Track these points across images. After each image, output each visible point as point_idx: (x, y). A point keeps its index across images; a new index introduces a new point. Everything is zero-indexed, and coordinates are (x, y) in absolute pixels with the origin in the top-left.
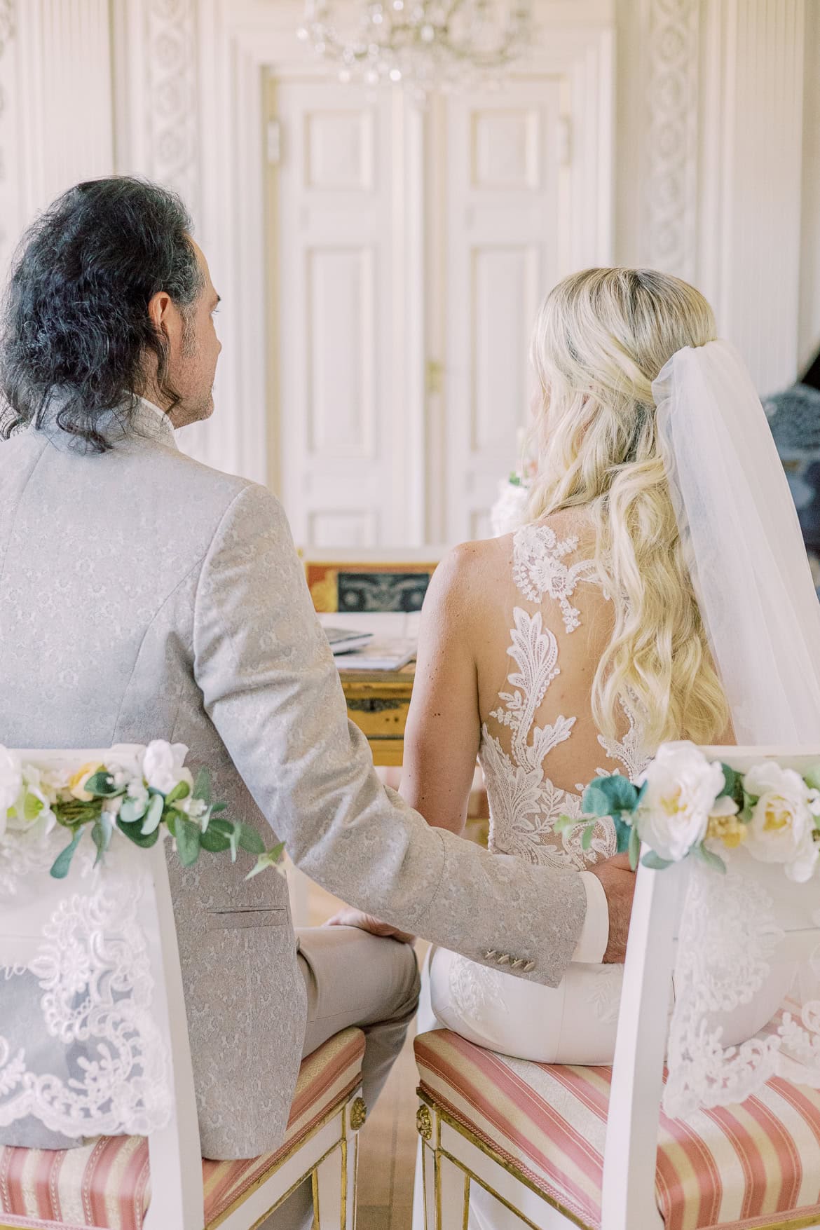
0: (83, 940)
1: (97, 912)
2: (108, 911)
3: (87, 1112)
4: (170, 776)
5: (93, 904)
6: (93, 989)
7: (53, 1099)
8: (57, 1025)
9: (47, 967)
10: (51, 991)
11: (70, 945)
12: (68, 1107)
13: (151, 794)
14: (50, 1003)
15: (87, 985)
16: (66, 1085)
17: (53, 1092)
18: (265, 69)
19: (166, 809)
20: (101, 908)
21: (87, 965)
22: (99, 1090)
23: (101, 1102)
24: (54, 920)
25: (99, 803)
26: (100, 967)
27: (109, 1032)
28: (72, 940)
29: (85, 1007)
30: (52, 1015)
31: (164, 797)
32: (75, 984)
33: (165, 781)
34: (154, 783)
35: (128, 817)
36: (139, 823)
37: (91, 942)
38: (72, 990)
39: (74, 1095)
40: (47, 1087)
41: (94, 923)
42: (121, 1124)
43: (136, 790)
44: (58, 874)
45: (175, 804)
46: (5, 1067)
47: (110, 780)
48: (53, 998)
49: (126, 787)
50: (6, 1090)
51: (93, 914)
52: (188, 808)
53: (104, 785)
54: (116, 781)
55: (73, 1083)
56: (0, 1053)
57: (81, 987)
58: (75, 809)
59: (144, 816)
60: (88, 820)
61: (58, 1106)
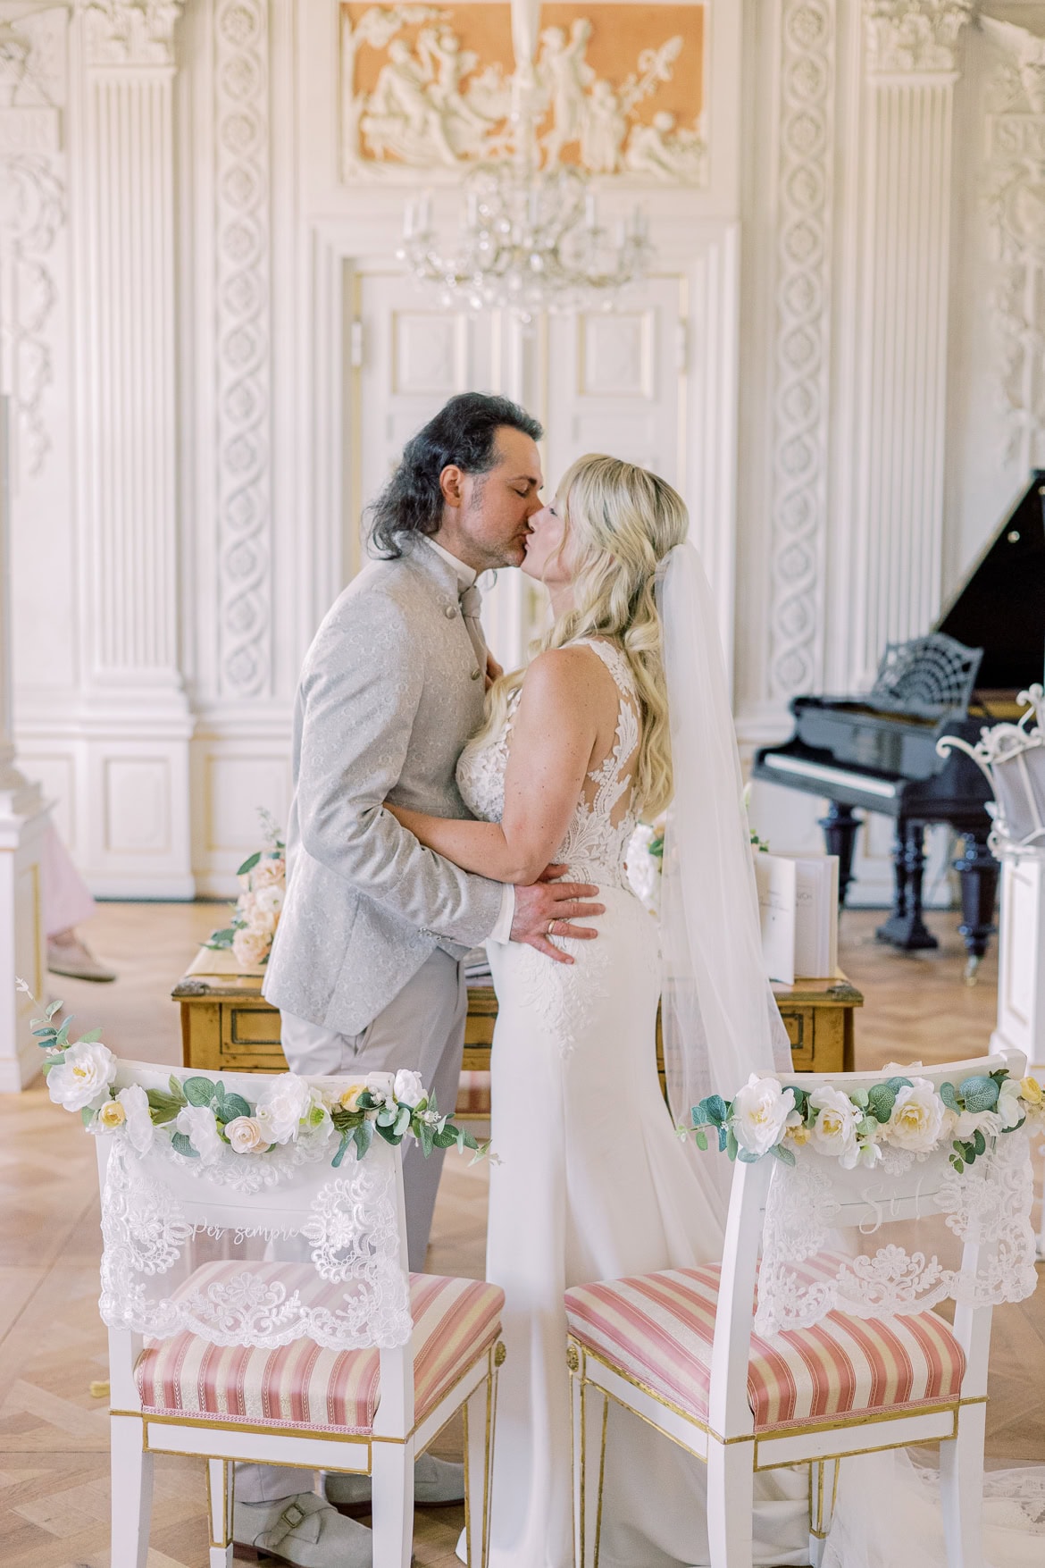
0: (348, 1211)
1: (359, 1191)
2: (368, 1190)
3: (348, 1333)
4: (415, 1095)
5: (355, 1185)
6: (356, 1245)
7: (324, 1324)
8: (327, 1271)
9: (316, 1231)
10: (320, 1248)
11: (334, 1215)
12: (334, 1330)
13: (401, 1107)
14: (319, 1256)
15: (351, 1242)
16: (333, 1314)
17: (324, 1320)
18: (347, 262)
19: (412, 1118)
20: (362, 1187)
21: (351, 1227)
22: (358, 1317)
23: (359, 1325)
24: (319, 1197)
25: (362, 1114)
26: (361, 1228)
27: (366, 1275)
28: (336, 1211)
29: (349, 1258)
30: (322, 1265)
31: (411, 1111)
32: (340, 1241)
33: (412, 1098)
34: (403, 1099)
35: (383, 1124)
36: (391, 1128)
37: (355, 1211)
38: (339, 1247)
39: (339, 1321)
40: (318, 1316)
41: (357, 1198)
42: (373, 1341)
43: (390, 1105)
44: (335, 1164)
45: (419, 1115)
46: (283, 1304)
47: (372, 1098)
48: (321, 1252)
49: (384, 1103)
50: (285, 1320)
51: (355, 1192)
52: (428, 1117)
53: (368, 1102)
54: (377, 1099)
55: (339, 1312)
56: (279, 1294)
57: (346, 1243)
58: (342, 1119)
59: (396, 1123)
60: (353, 1125)
61: (327, 1329)
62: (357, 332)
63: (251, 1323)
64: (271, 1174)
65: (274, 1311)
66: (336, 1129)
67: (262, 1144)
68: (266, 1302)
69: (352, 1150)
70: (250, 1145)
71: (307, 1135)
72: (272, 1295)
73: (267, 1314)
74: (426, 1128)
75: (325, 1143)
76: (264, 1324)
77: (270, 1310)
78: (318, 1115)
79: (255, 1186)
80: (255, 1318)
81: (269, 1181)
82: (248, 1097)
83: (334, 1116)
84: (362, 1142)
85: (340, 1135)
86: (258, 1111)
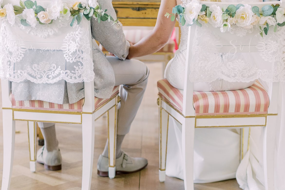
0: (75, 41)
2: (81, 34)
3: (75, 78)
5: (77, 33)
6: (77, 51)
8: (69, 59)
9: (65, 48)
12: (71, 77)
13: (91, 8)
14: (66, 55)
16: (71, 72)
17: (68, 74)
19: (94, 11)
20: (79, 33)
21: (76, 45)
22: (78, 73)
23: (79, 75)
24: (66, 38)
25: (79, 10)
26: (79, 46)
27: (81, 60)
28: (71, 41)
29: (75, 55)
30: (67, 58)
31: (94, 9)
32: (73, 50)
33: (94, 5)
34: (91, 6)
35: (85, 13)
36: (88, 15)
37: (77, 41)
38: (72, 52)
39: (73, 74)
40: (66, 73)
41: (77, 37)
42: (83, 80)
43: (87, 7)
44: (71, 25)
45: (96, 11)
46: (55, 70)
47: (82, 5)
48: (67, 54)
50: (56, 75)
52: (99, 11)
54: (84, 6)
55: (73, 71)
56: (54, 67)
57: (75, 50)
58: (73, 12)
59: (89, 13)
60: (76, 14)
61: (69, 77)
63: (46, 76)
64: (51, 31)
65: (53, 72)
66: (71, 15)
67: (49, 20)
68: (50, 70)
69: (76, 22)
70: (45, 20)
71: (63, 17)
72: (52, 68)
73: (51, 74)
74: (99, 15)
75: (68, 19)
76: (50, 77)
77: (51, 72)
78: (65, 11)
79: (46, 35)
80: (47, 75)
81: (50, 34)
82: (44, 7)
83: (71, 11)
84: (79, 19)
85: (72, 17)
86: (47, 10)
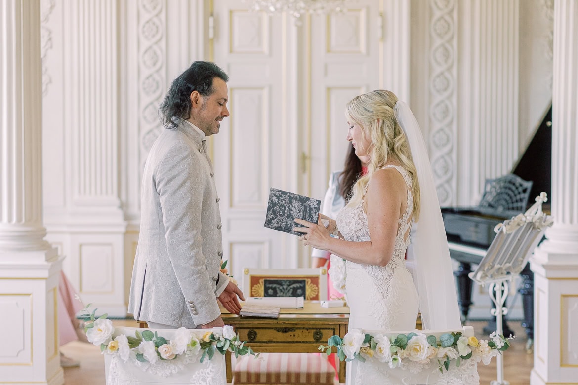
0: (205, 381)
1: (210, 372)
2: (213, 372)
4: (231, 335)
5: (208, 370)
13: (226, 339)
19: (230, 344)
20: (211, 371)
24: (194, 377)
25: (211, 343)
28: (201, 381)
31: (230, 341)
34: (227, 337)
35: (219, 346)
36: (222, 348)
37: (208, 381)
41: (209, 376)
43: (221, 339)
44: (201, 361)
45: (233, 343)
47: (215, 336)
49: (219, 339)
51: (208, 373)
52: (236, 343)
53: (213, 337)
54: (217, 336)
58: (204, 345)
59: (224, 346)
60: (207, 347)
62: (211, 20)
64: (175, 369)
66: (201, 349)
67: (173, 355)
69: (207, 357)
70: (168, 355)
71: (190, 351)
74: (236, 348)
75: (197, 354)
78: (194, 343)
79: (168, 374)
81: (174, 372)
82: (166, 338)
83: (201, 344)
84: (211, 354)
85: (202, 351)
86: (171, 342)
